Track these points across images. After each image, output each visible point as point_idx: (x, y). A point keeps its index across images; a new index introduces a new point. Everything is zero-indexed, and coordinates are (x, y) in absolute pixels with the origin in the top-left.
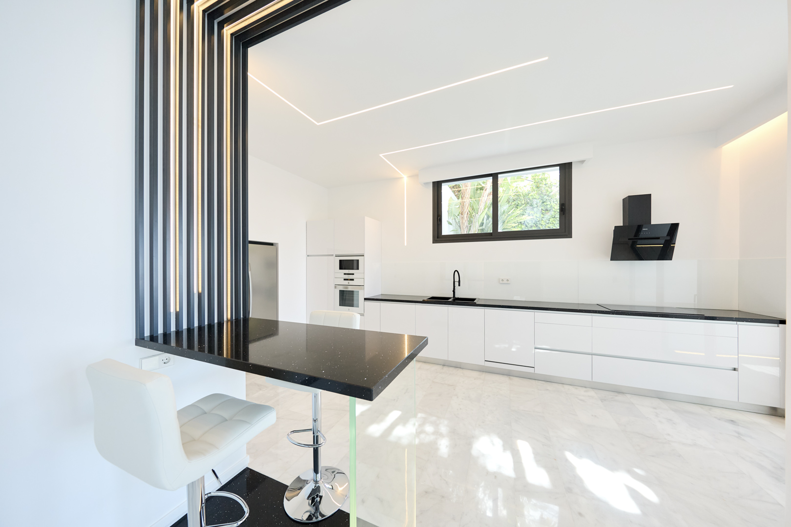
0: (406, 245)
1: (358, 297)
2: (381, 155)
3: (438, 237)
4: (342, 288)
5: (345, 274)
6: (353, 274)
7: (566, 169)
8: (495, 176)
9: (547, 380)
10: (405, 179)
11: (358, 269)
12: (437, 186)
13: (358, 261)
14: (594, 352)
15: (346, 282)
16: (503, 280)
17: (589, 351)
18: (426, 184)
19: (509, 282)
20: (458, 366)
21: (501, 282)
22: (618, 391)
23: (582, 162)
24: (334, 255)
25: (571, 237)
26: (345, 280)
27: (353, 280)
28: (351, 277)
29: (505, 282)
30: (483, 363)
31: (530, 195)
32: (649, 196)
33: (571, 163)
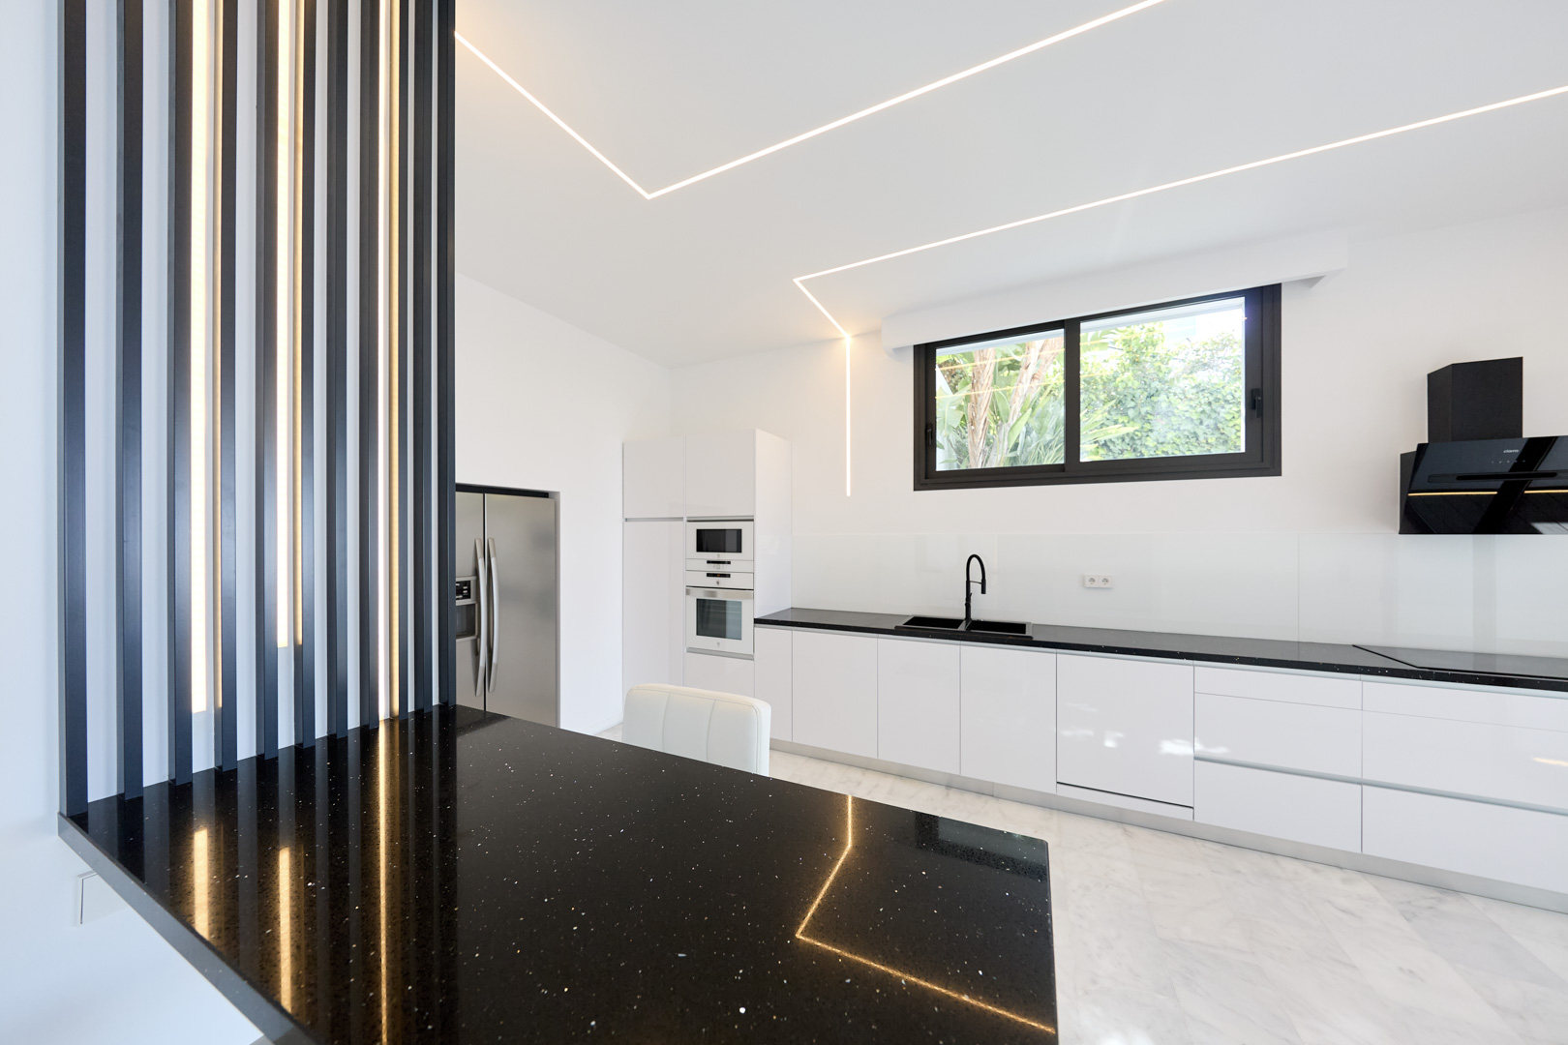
0: (848, 494)
1: (740, 615)
2: (796, 282)
3: (927, 476)
4: (702, 597)
5: (709, 562)
6: (729, 563)
7: (1264, 303)
8: (1071, 327)
9: (1229, 841)
10: (848, 342)
11: (739, 550)
12: (925, 355)
13: (739, 532)
14: (1367, 777)
15: (712, 582)
16: (1092, 580)
17: (1356, 774)
18: (899, 350)
19: (1108, 585)
20: (986, 791)
21: (1088, 584)
22: (1440, 885)
23: (1312, 281)
24: (685, 519)
25: (1279, 473)
26: (709, 575)
27: (727, 576)
28: (723, 569)
29: (1099, 583)
30: (1050, 788)
31: (1118, 380)
32: (1517, 363)
33: (1279, 285)
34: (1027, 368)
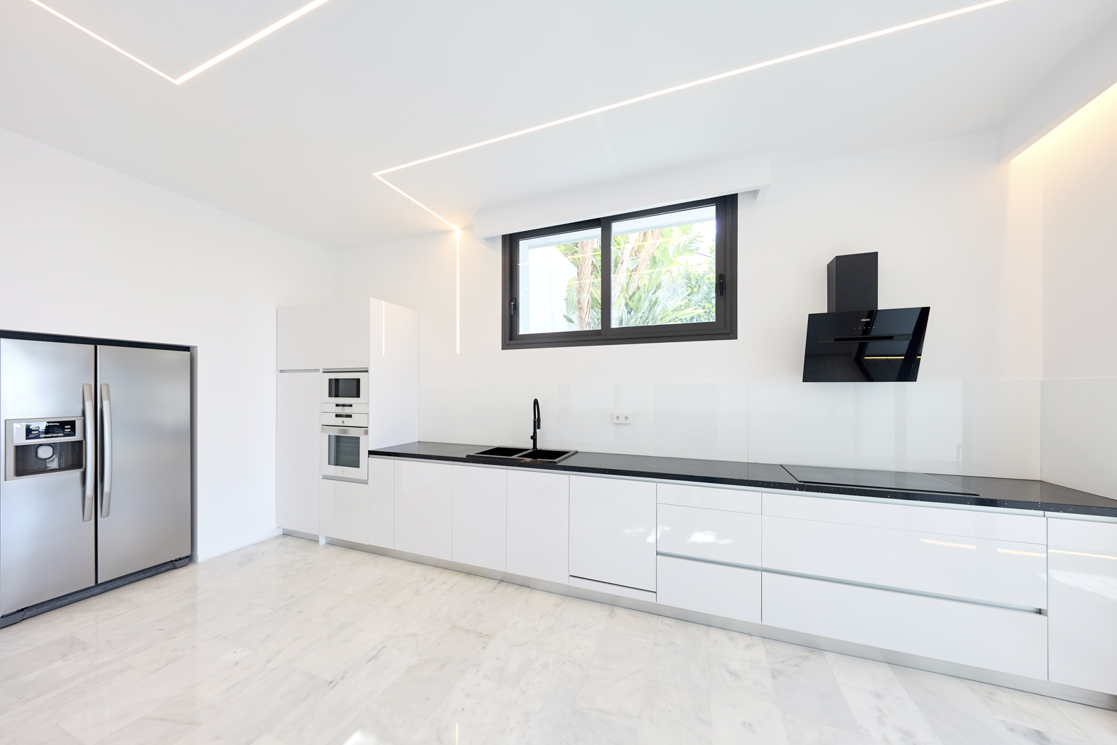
0: (458, 352)
1: (359, 447)
2: (376, 174)
3: (512, 338)
4: (335, 432)
5: (337, 405)
6: (351, 406)
7: (727, 207)
8: (604, 224)
10: (458, 235)
11: (358, 396)
12: (511, 243)
13: (358, 380)
14: (765, 566)
15: (339, 421)
16: (618, 418)
17: (758, 564)
18: (490, 240)
19: (628, 422)
20: (523, 584)
21: (615, 421)
23: (754, 193)
24: (321, 370)
25: (736, 338)
26: (337, 416)
27: (350, 416)
28: (347, 411)
29: (622, 420)
30: (564, 580)
32: (874, 256)
33: (736, 195)
34: (622, 263)
